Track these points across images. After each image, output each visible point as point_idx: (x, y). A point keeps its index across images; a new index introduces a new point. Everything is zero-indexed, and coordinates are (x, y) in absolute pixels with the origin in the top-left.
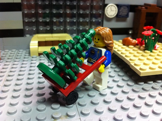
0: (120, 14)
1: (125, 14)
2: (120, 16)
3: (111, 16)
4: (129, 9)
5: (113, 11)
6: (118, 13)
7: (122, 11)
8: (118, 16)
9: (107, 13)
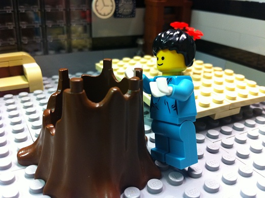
0: (120, 12)
1: (128, 10)
3: (104, 15)
4: (135, 2)
5: (108, 6)
6: (117, 10)
7: (122, 6)
8: (118, 15)
9: (97, 11)
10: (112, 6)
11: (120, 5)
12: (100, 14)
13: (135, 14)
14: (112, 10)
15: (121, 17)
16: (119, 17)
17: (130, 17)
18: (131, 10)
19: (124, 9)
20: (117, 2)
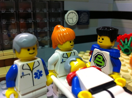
1: (85, 20)
2: (81, 23)
4: (89, 15)
6: (79, 20)
7: (82, 17)
8: (80, 23)
9: (68, 21)
10: (77, 18)
11: (81, 17)
12: (70, 23)
13: (89, 22)
14: (76, 21)
15: (81, 24)
16: (80, 24)
17: (87, 24)
18: (87, 20)
19: (83, 20)
20: (79, 15)
